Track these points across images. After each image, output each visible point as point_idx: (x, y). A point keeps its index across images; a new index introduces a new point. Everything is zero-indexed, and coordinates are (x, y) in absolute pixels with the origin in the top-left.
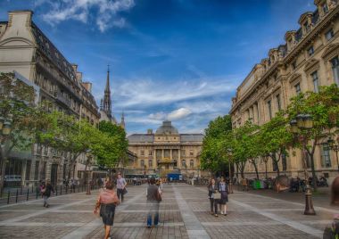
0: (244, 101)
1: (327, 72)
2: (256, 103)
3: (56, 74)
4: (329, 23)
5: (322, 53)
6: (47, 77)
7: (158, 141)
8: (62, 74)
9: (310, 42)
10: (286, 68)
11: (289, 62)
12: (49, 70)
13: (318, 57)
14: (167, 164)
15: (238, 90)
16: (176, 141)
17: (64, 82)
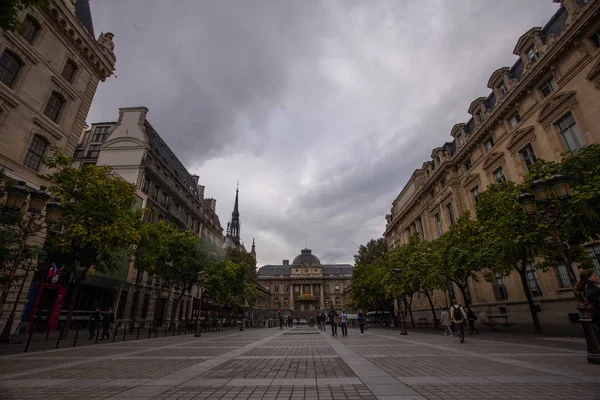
0: (403, 218)
1: (517, 165)
2: (419, 219)
3: (170, 183)
4: (512, 105)
5: (507, 142)
6: (160, 185)
7: (296, 274)
8: (179, 185)
9: (487, 132)
10: (456, 169)
11: (460, 161)
12: (162, 177)
13: (502, 148)
14: (307, 302)
15: (395, 204)
16: (318, 274)
17: (181, 194)
